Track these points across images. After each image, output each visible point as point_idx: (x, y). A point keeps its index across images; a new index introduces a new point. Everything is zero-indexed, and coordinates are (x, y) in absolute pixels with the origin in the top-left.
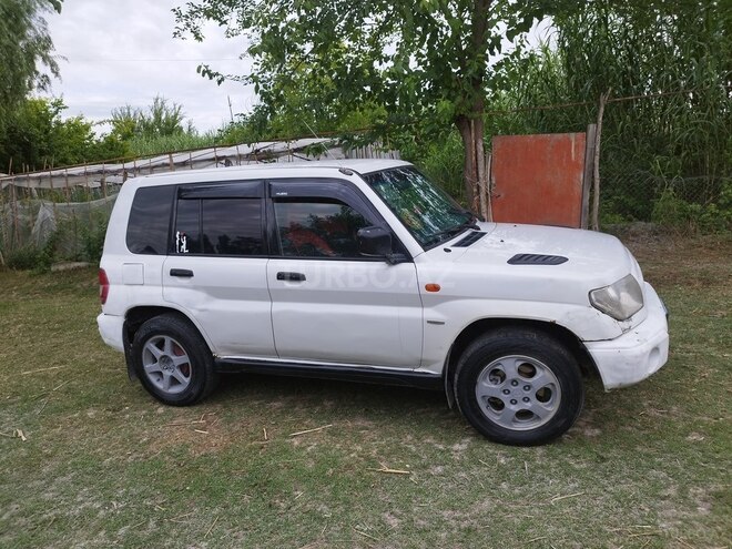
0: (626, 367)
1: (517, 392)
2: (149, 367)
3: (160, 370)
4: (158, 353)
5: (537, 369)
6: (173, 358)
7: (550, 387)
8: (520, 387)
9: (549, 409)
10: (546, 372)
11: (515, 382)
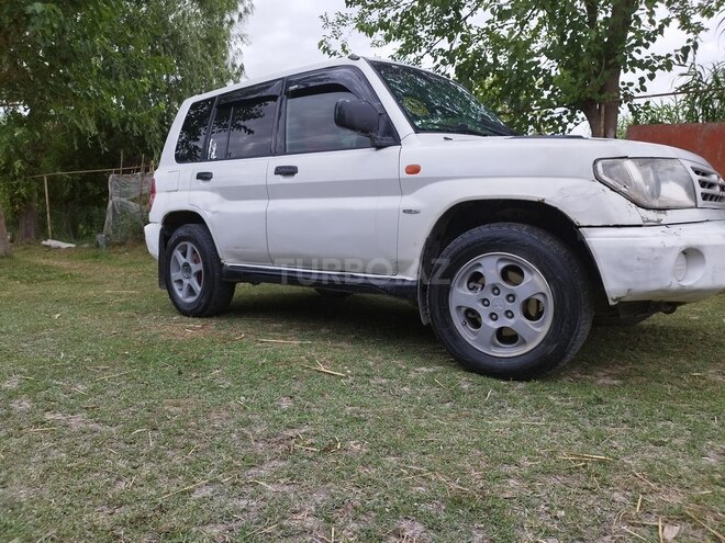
0: (637, 264)
1: (499, 303)
2: (175, 275)
3: (181, 278)
4: (182, 260)
5: (525, 272)
6: (192, 265)
7: (540, 298)
8: (503, 295)
9: (538, 330)
10: (535, 277)
11: (495, 289)
